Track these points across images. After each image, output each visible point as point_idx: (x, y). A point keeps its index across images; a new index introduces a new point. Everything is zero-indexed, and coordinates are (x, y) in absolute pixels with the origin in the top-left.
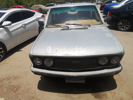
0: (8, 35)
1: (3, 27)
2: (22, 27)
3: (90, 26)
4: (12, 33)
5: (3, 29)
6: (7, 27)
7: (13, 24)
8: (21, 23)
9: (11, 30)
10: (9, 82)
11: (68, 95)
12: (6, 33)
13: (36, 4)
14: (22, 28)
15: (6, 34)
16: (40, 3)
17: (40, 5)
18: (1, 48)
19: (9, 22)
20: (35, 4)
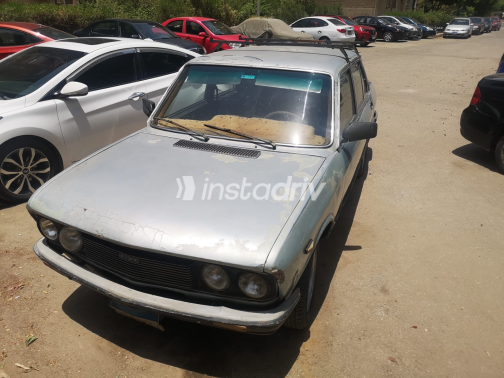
0: (74, 123)
1: (64, 97)
2: (130, 101)
3: (274, 148)
4: (90, 119)
5: (61, 104)
6: (76, 100)
7: (91, 94)
8: (130, 89)
9: (87, 109)
10: (12, 264)
11: (120, 351)
12: (68, 115)
13: (262, 15)
14: (129, 107)
15: (70, 120)
16: (279, 10)
17: (271, 20)
18: (46, 160)
19: (81, 86)
20: (258, 13)
